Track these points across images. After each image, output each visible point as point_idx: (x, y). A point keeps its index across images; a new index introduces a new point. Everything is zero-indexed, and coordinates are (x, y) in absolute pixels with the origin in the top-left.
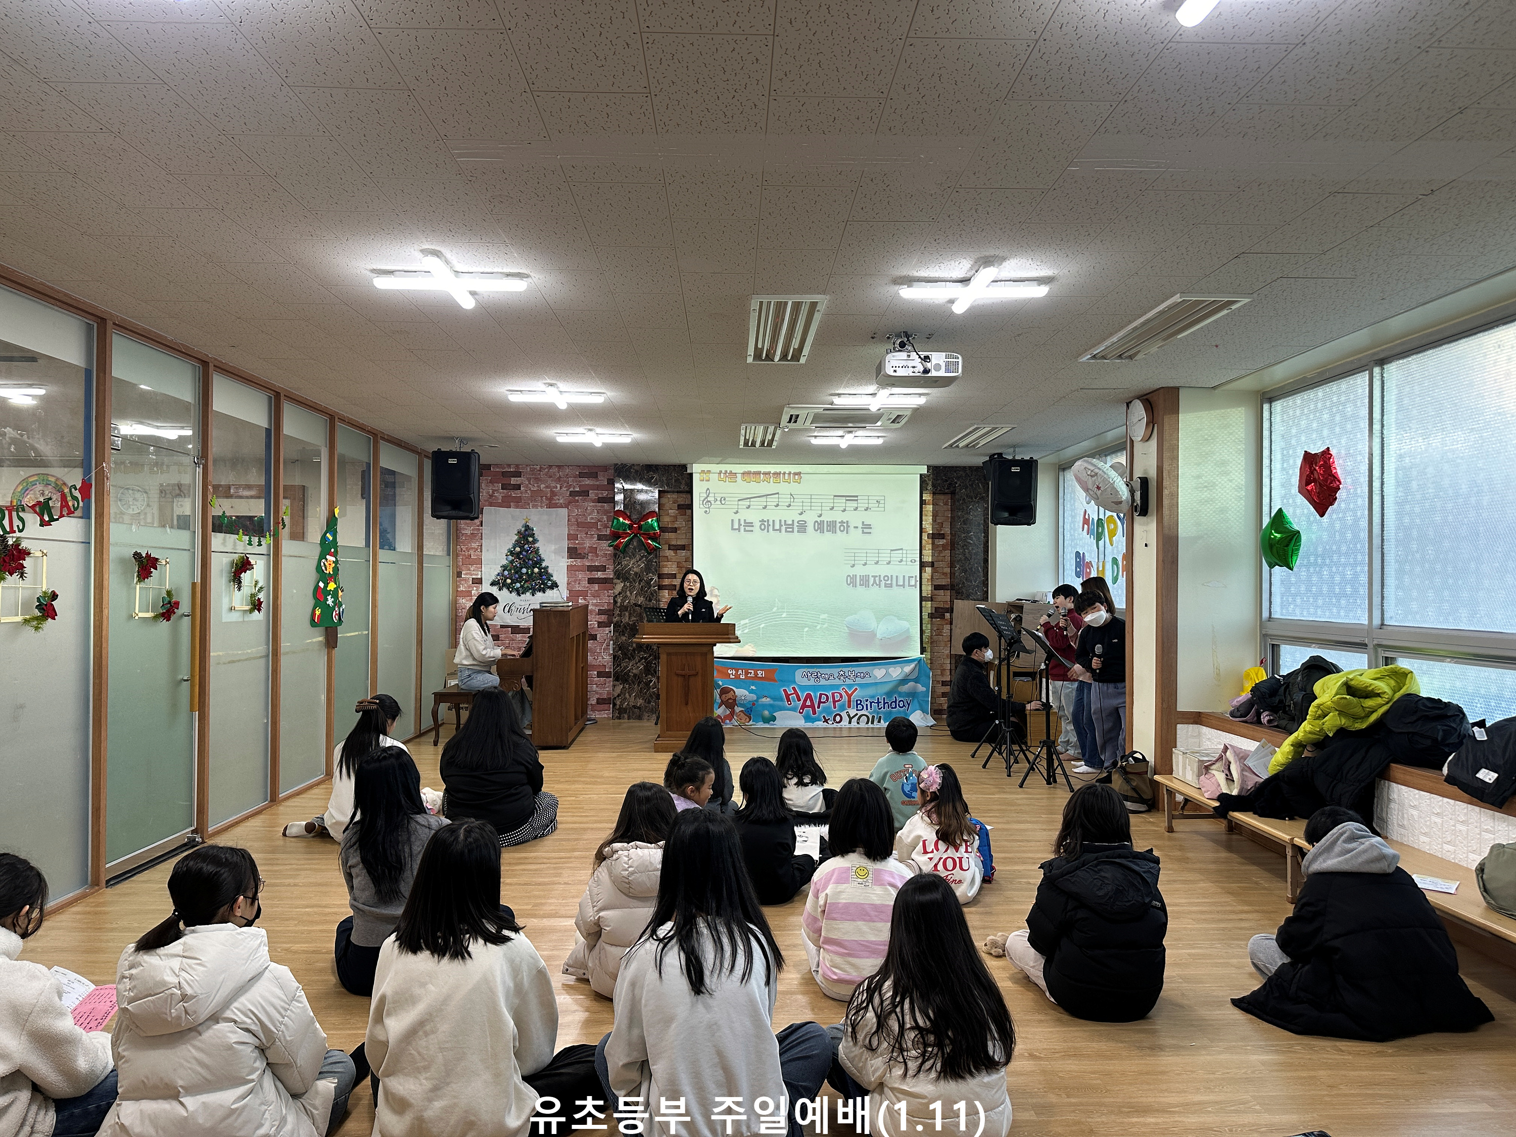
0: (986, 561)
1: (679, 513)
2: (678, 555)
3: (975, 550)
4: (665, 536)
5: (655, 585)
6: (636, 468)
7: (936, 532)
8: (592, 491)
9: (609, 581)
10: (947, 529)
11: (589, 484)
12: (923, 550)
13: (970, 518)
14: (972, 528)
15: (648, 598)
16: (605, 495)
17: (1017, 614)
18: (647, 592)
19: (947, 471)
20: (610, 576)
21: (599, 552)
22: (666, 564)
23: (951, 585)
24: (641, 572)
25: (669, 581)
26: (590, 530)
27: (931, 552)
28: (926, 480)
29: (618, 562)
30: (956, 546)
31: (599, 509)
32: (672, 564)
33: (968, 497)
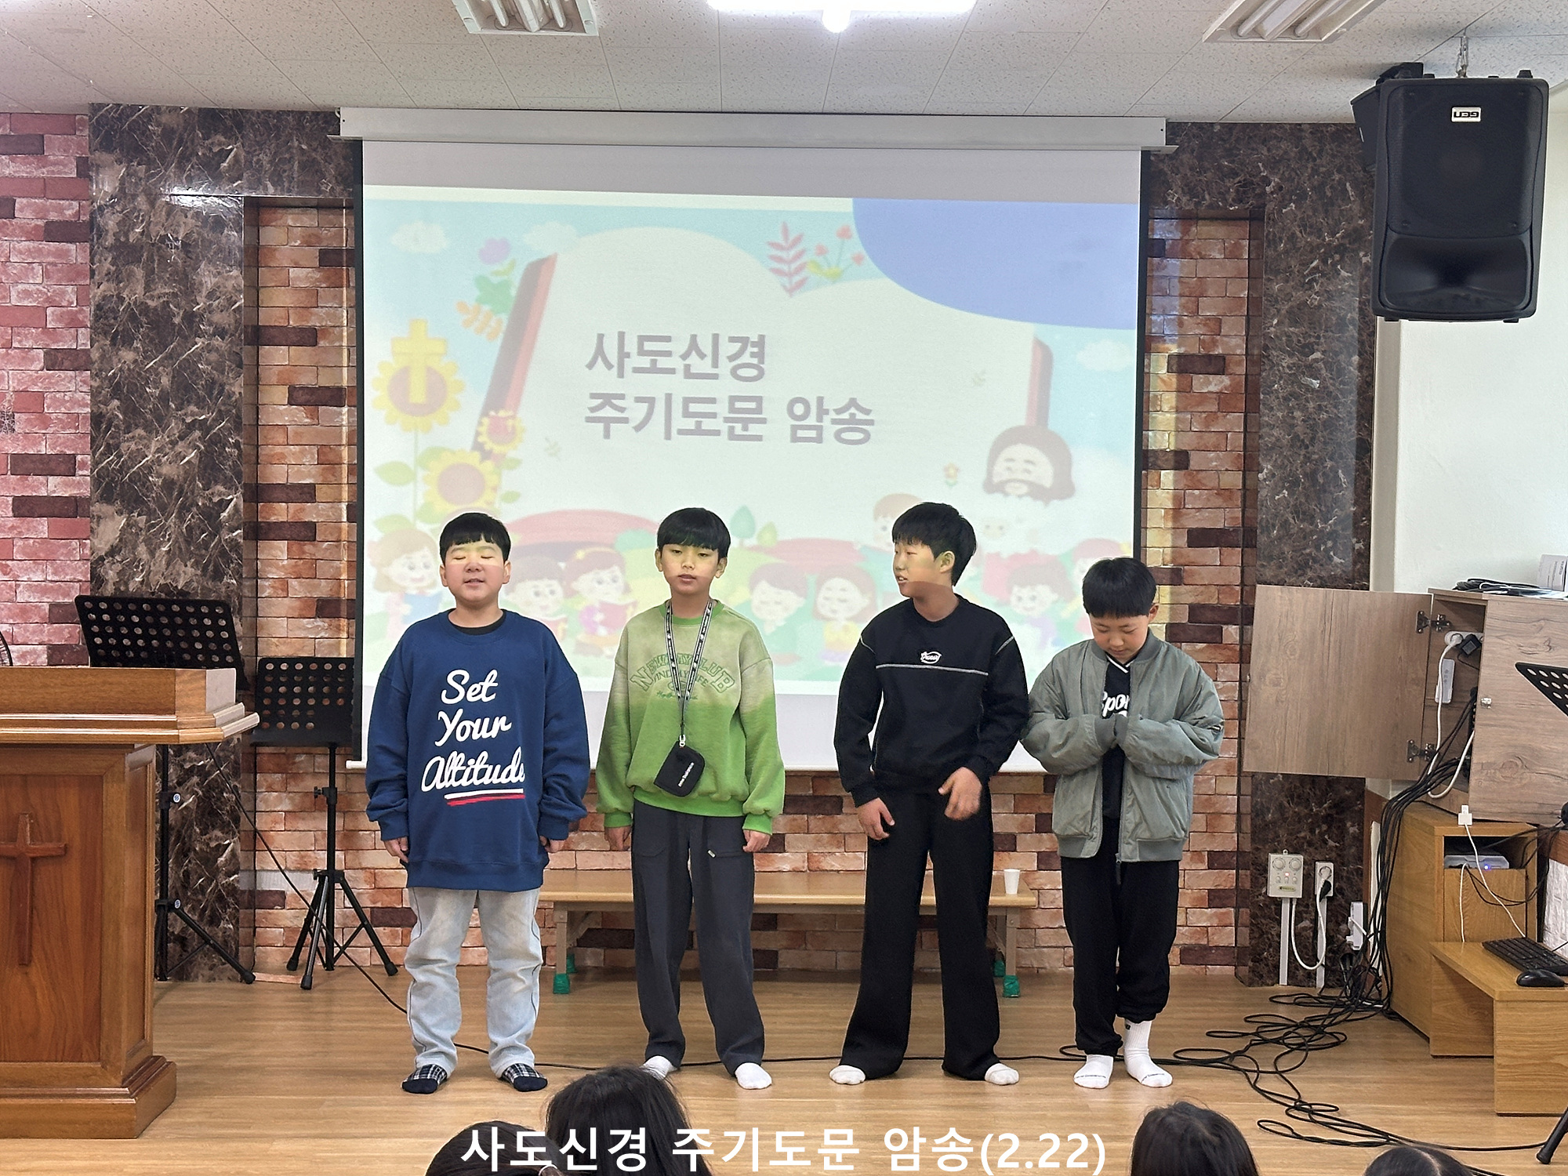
0: (1364, 449)
1: (327, 279)
2: (316, 422)
3: (1327, 412)
4: (277, 356)
5: (234, 523)
6: (165, 119)
7: (1195, 350)
8: (24, 201)
9: (80, 510)
10: (1234, 341)
11: (17, 175)
12: (1148, 411)
13: (1312, 304)
14: (1318, 337)
15: (211, 568)
16: (69, 212)
17: (1465, 635)
18: (206, 549)
19: (1238, 140)
20: (85, 491)
21: (48, 408)
22: (278, 449)
23: (1244, 531)
24: (185, 480)
25: (291, 511)
26: (19, 334)
27: (1177, 419)
28: (1161, 171)
29: (108, 445)
30: (1262, 396)
31: (49, 263)
32: (301, 452)
33: (1305, 230)
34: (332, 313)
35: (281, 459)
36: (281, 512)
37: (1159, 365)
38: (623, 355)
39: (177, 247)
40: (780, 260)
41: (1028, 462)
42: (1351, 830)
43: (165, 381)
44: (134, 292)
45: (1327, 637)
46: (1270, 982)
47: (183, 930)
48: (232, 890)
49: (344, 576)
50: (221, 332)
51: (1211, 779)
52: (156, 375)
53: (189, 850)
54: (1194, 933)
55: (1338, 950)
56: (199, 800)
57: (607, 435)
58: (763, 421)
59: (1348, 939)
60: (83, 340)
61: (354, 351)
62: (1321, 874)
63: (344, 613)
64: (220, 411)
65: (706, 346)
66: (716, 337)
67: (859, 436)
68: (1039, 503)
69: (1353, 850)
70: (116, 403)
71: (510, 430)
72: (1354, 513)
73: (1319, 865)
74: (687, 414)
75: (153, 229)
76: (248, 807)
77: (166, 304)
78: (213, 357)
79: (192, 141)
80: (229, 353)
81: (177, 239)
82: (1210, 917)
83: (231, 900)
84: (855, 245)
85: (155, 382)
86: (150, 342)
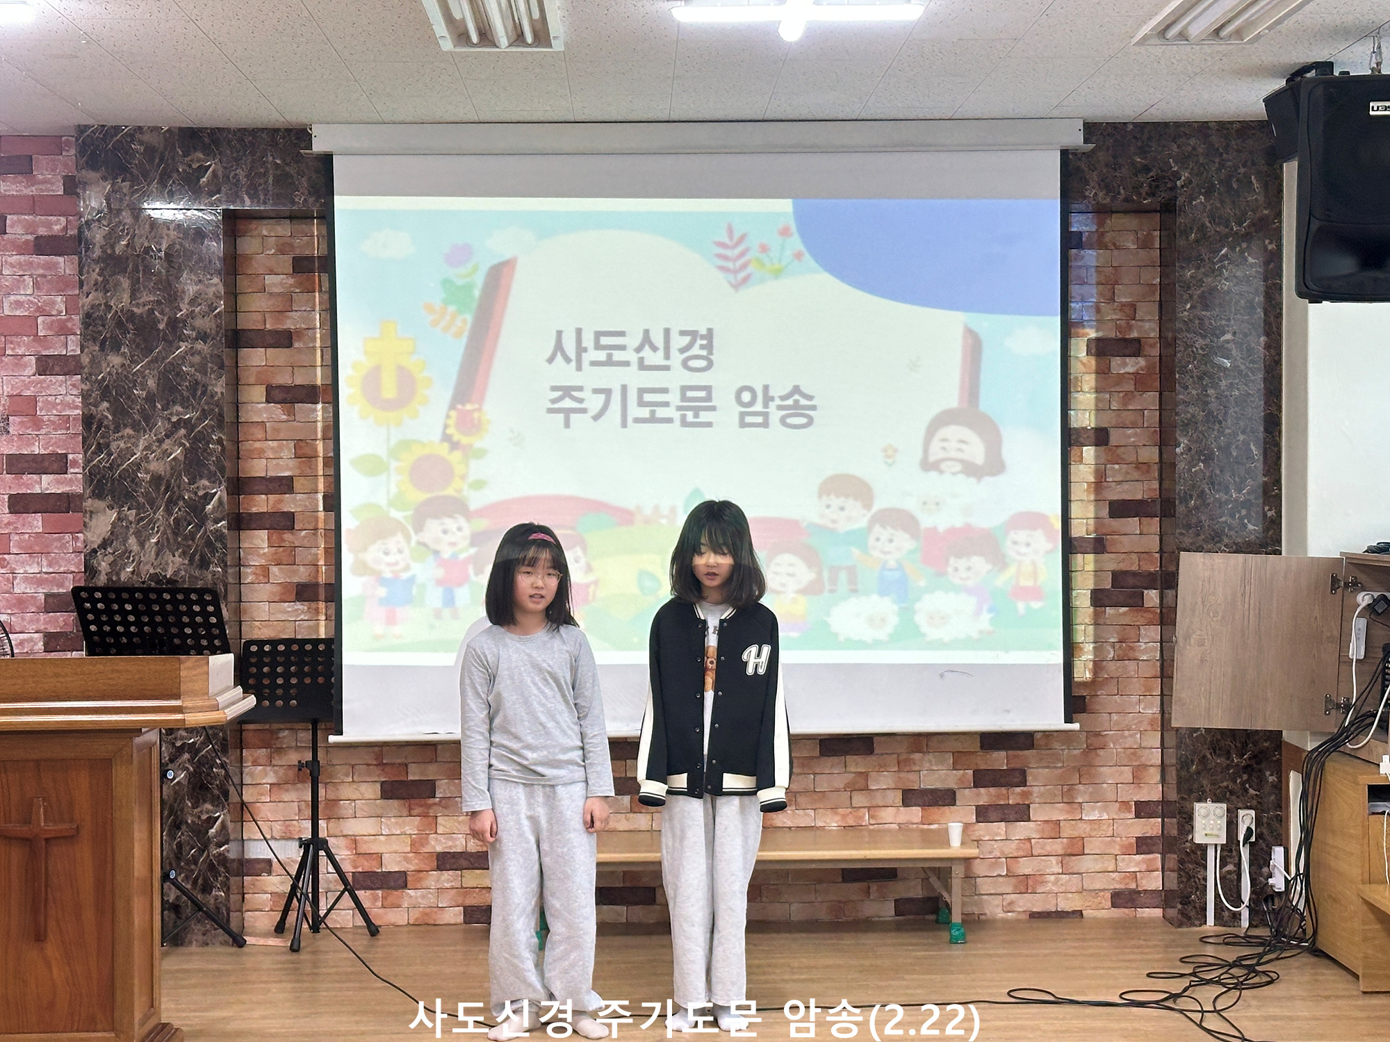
0: (1272, 423)
1: (300, 284)
2: (292, 418)
3: (1238, 389)
4: (256, 358)
5: (218, 515)
6: (146, 137)
7: (1112, 335)
8: (15, 217)
9: (72, 505)
10: (1147, 325)
11: (7, 193)
12: (1071, 392)
13: (1222, 289)
14: (1229, 320)
15: (197, 557)
16: (57, 228)
17: (1376, 595)
18: (193, 540)
19: (1150, 138)
20: (78, 488)
21: (41, 410)
22: (258, 445)
23: (1161, 501)
24: (172, 475)
25: (271, 502)
26: (12, 343)
27: (1097, 399)
28: (1078, 169)
29: (99, 444)
30: (1177, 376)
31: (39, 275)
32: (279, 447)
33: (1214, 221)
34: (308, 316)
35: (260, 454)
36: (261, 504)
37: (1080, 349)
38: (581, 350)
39: (160, 258)
40: (725, 258)
41: (962, 441)
42: (1271, 779)
43: (151, 383)
44: (121, 300)
45: (1247, 599)
46: (1197, 923)
47: (178, 898)
48: (223, 859)
49: (321, 562)
50: (203, 336)
51: (1136, 734)
52: (143, 378)
53: (181, 823)
54: (1124, 878)
55: (1262, 894)
56: (191, 776)
57: (567, 425)
58: (713, 408)
59: (1271, 881)
60: (73, 347)
61: (328, 352)
62: (1243, 822)
63: (322, 595)
64: (203, 410)
65: (658, 340)
66: (667, 332)
67: (803, 421)
68: (973, 480)
69: (1272, 798)
70: (105, 405)
71: (476, 422)
72: (1265, 483)
73: (1241, 813)
74: (641, 403)
75: (138, 242)
76: (236, 780)
77: (151, 311)
78: (197, 359)
79: (173, 159)
80: (211, 356)
81: (160, 250)
82: (1138, 864)
83: (222, 869)
84: (796, 243)
85: (142, 384)
86: (137, 346)
